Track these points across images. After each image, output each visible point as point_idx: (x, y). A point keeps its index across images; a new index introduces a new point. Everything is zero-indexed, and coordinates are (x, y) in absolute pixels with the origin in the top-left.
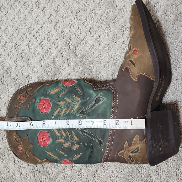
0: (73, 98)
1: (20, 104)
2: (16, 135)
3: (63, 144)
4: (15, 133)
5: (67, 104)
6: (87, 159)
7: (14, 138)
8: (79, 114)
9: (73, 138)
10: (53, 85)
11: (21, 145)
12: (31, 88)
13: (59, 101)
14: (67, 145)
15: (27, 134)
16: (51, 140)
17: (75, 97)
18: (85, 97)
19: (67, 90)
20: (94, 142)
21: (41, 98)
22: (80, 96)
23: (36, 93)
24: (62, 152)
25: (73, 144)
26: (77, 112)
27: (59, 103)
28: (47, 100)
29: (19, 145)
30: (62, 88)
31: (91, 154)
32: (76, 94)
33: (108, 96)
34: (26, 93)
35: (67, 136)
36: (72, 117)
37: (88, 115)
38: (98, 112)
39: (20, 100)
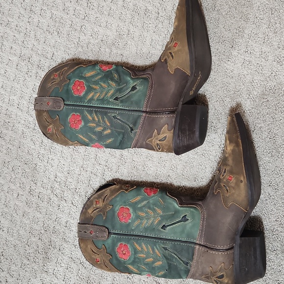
0: (108, 83)
1: (53, 83)
2: (46, 115)
3: (94, 128)
4: (45, 113)
5: (102, 88)
6: (118, 144)
7: (44, 118)
8: (113, 100)
9: (105, 123)
12: (66, 68)
13: (94, 84)
14: (99, 129)
15: (58, 115)
16: (83, 124)
17: (110, 82)
18: (120, 84)
19: (103, 74)
20: (126, 129)
21: (76, 80)
22: (116, 82)
23: (71, 74)
24: (93, 136)
25: (105, 129)
26: (111, 98)
27: (94, 86)
28: (82, 82)
29: (50, 125)
30: (99, 71)
31: (122, 139)
32: (112, 79)
33: (145, 85)
34: (60, 73)
35: (99, 120)
36: (105, 102)
37: (122, 102)
38: (132, 100)
39: (54, 79)
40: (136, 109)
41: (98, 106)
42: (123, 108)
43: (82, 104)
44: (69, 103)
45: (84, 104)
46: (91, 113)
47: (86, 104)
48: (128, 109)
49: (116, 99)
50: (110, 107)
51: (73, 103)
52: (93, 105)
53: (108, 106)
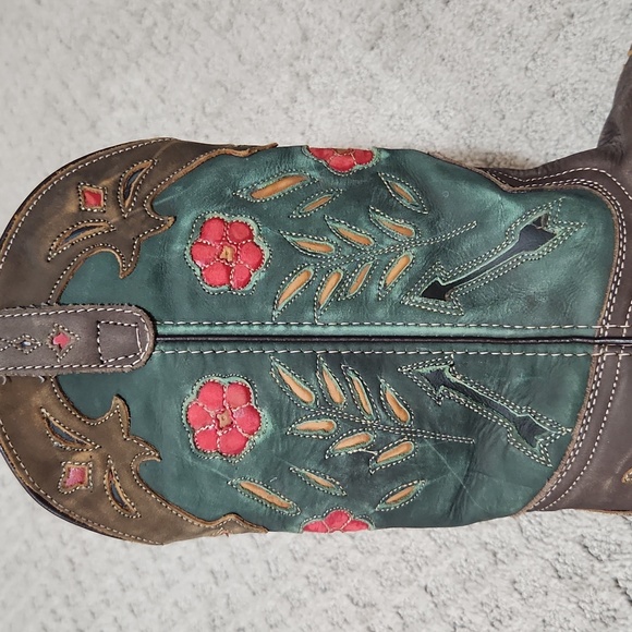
0: (375, 224)
1: (82, 235)
2: (50, 401)
3: (329, 439)
4: (45, 391)
5: (350, 249)
6: (441, 504)
7: (38, 418)
8: (420, 299)
9: (384, 410)
10: (269, 159)
11: (87, 455)
12: (146, 164)
13: (302, 232)
14: (349, 444)
15: (120, 397)
16: (267, 424)
17: (386, 221)
18: (441, 224)
19: (340, 186)
20: (488, 427)
21: (209, 216)
22: (412, 216)
23: (178, 188)
24: (320, 480)
25: (382, 444)
26: (406, 291)
27: (305, 243)
28: (242, 227)
29: (74, 452)
30: (315, 174)
31: (465, 480)
32: (389, 207)
33: (591, 217)
34: (117, 184)
35: (353, 400)
36: (380, 313)
37: (471, 303)
38: (533, 289)
39: (82, 214)
40: (554, 329)
41: (345, 330)
42: (483, 332)
43: (256, 329)
44: (181, 330)
45: (268, 330)
46: (305, 367)
47: (280, 329)
48: (509, 333)
49: (436, 292)
50: (411, 330)
51: (204, 330)
52: (318, 330)
53: (400, 330)
